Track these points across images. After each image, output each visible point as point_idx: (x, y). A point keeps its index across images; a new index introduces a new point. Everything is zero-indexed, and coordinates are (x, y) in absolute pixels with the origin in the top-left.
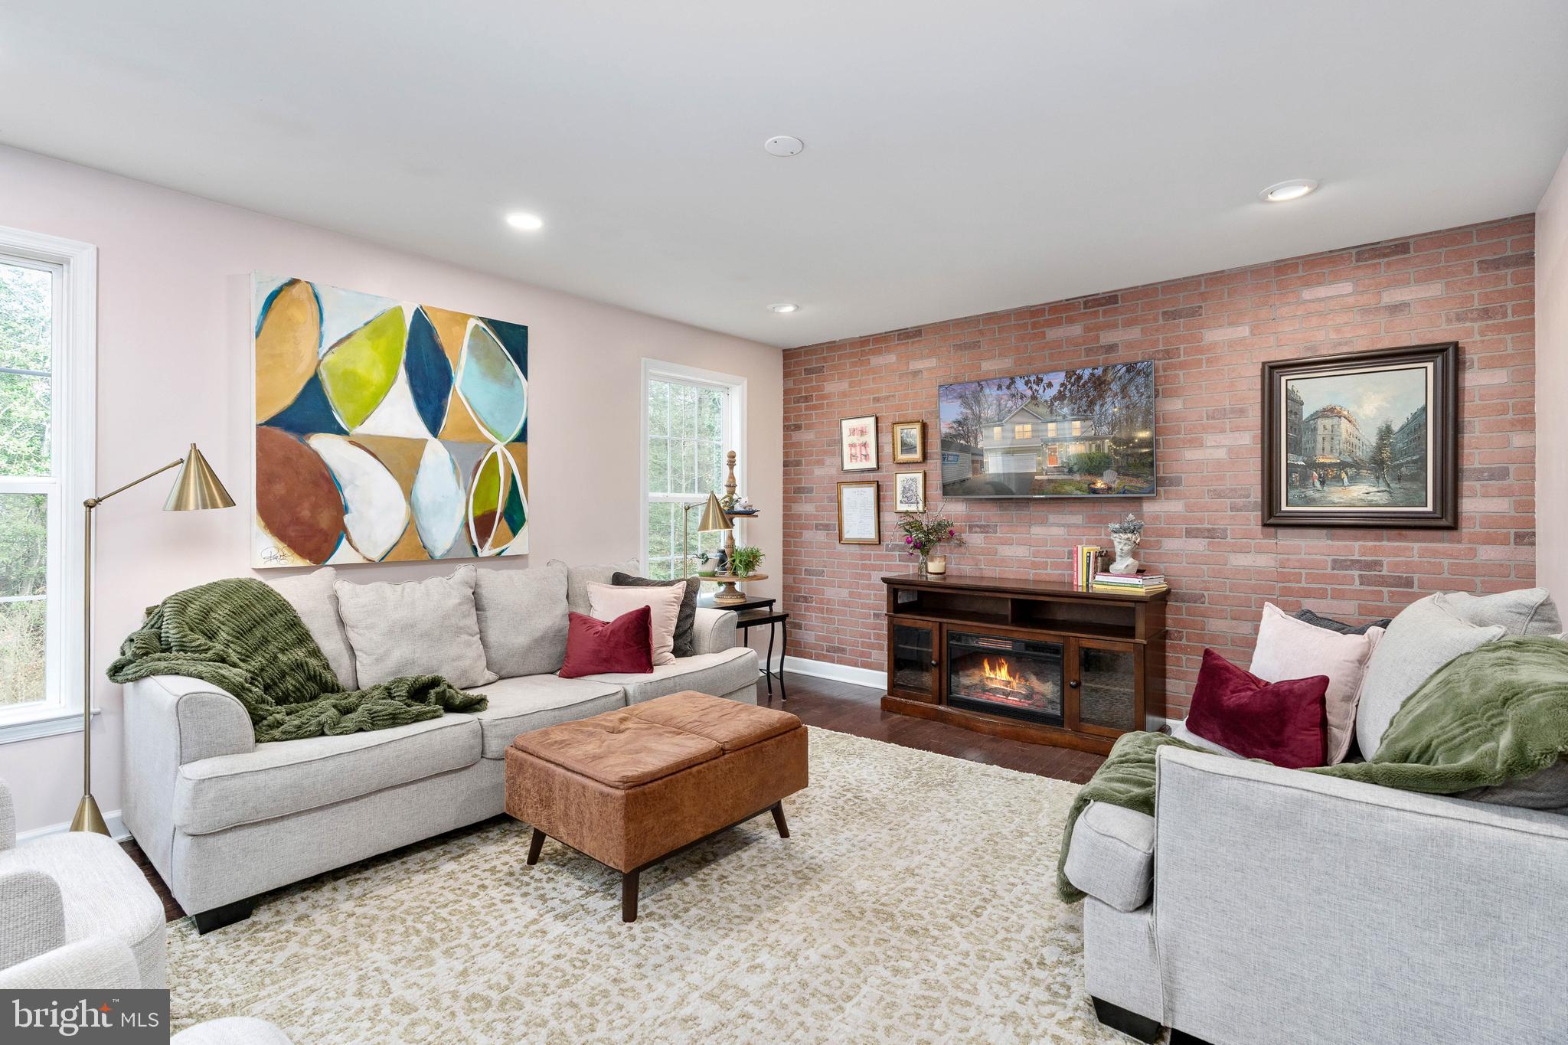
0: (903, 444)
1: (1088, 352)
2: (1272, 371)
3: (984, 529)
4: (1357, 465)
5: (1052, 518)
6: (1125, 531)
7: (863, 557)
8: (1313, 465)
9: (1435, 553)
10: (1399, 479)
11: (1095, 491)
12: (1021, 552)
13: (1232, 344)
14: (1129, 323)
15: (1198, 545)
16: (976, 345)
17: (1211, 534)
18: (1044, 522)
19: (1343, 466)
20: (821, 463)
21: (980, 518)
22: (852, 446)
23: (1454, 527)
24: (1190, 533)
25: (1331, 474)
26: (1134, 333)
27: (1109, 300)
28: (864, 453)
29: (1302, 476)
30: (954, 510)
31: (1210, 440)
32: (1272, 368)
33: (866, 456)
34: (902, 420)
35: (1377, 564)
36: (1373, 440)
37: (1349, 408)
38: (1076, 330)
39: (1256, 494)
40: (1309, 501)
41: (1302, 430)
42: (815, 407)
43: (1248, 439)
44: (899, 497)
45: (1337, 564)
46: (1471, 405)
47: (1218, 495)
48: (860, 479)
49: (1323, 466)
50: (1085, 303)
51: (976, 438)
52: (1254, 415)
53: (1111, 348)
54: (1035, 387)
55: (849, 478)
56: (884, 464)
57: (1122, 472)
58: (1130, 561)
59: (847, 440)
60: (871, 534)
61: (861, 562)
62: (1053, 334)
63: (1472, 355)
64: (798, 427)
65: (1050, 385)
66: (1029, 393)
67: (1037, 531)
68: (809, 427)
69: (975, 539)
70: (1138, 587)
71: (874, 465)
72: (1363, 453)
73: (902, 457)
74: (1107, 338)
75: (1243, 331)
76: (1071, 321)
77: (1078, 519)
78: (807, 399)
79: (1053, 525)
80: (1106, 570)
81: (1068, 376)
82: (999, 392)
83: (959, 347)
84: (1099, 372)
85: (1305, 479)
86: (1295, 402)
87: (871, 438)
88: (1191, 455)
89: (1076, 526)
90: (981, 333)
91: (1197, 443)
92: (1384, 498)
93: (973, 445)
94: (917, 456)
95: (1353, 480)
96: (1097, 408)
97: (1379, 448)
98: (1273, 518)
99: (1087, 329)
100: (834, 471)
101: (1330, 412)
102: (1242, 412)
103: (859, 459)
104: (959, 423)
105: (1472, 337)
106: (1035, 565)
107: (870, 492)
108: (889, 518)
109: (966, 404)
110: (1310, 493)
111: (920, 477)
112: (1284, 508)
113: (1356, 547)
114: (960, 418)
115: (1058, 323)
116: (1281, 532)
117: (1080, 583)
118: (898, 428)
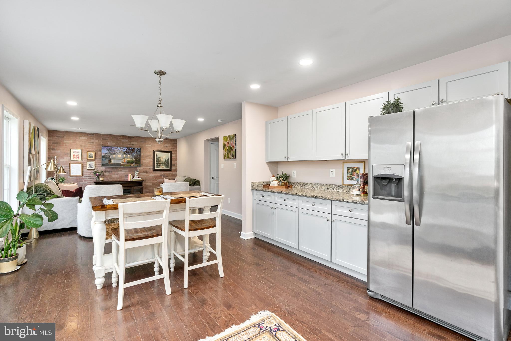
0: (89, 156)
1: (129, 144)
2: (154, 152)
3: (109, 172)
4: (163, 164)
5: (122, 170)
6: (138, 172)
7: (77, 179)
8: (158, 163)
9: (169, 173)
10: (167, 165)
11: (131, 166)
12: (117, 176)
13: (149, 147)
14: (136, 141)
15: (145, 174)
16: (107, 139)
17: (147, 172)
18: (121, 171)
19: (161, 164)
20: (63, 158)
21: (108, 170)
22: (74, 155)
23: (171, 171)
24: (144, 172)
25: (160, 165)
26: (136, 143)
27: (132, 137)
28: (78, 157)
29: (157, 164)
30: (103, 169)
31: (147, 159)
32: (155, 151)
33: (78, 158)
34: (89, 151)
35: (164, 175)
36: (164, 161)
37: (162, 157)
38: (127, 141)
39: (152, 167)
40: (158, 168)
41: (157, 159)
42: (60, 145)
43: (151, 160)
44: (88, 166)
45: (161, 175)
46: (172, 158)
47: (148, 167)
48: (76, 162)
49: (159, 163)
50: (129, 137)
51: (110, 156)
52: (152, 157)
53: (133, 145)
54: (122, 149)
55: (72, 162)
56: (84, 160)
57: (136, 163)
58: (138, 176)
59: (72, 154)
60: (79, 173)
61: (76, 180)
62: (123, 140)
63: (173, 153)
64: (54, 149)
65: (124, 149)
66: (121, 150)
67: (119, 172)
68: (58, 150)
69: (107, 174)
70: (140, 179)
71: (81, 160)
72: (163, 162)
73: (89, 158)
74: (132, 143)
75: (150, 146)
76: (126, 139)
77: (127, 170)
78: (57, 143)
79: (123, 171)
80: (134, 177)
81: (128, 149)
82: (115, 149)
83: (103, 139)
84: (133, 148)
85: (158, 165)
86: (157, 156)
87: (80, 154)
88: (144, 161)
89: (126, 171)
90: (109, 138)
91: (145, 160)
92: (165, 167)
93: (109, 158)
94: (93, 158)
95: (163, 165)
96: (132, 154)
97: (165, 162)
98: (154, 170)
99: (129, 141)
100: (67, 160)
101: (160, 157)
102: (151, 156)
103: (76, 158)
104: (106, 154)
105: (173, 151)
106: (119, 178)
107: (80, 165)
108: (85, 170)
109: (108, 150)
110: (158, 167)
111: (94, 162)
112: (155, 169)
113: (162, 173)
114: (106, 153)
115: (124, 139)
116: (155, 172)
117: (130, 180)
118: (88, 153)
